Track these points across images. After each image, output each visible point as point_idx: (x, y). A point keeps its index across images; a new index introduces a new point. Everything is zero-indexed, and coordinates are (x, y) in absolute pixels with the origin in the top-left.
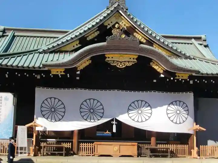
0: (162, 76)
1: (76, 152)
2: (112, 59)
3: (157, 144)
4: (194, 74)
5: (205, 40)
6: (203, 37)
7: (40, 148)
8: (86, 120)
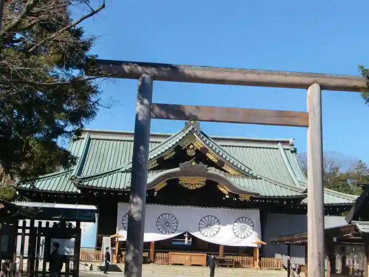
0: (227, 196)
1: (152, 260)
2: (185, 182)
3: (224, 255)
4: (254, 196)
5: (292, 145)
6: (291, 141)
7: (122, 256)
8: (162, 232)
